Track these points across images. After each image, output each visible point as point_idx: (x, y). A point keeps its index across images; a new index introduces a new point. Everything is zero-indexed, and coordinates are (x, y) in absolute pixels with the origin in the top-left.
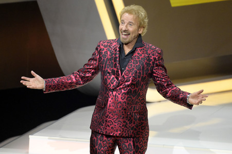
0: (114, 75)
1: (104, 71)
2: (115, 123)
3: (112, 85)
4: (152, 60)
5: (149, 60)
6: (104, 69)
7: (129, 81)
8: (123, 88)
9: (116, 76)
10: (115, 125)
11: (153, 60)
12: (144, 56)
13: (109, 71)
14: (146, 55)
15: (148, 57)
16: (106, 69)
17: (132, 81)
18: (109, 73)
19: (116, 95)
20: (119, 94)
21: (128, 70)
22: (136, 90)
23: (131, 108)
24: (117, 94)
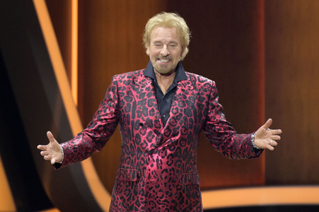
0: (151, 127)
1: (133, 121)
2: (160, 204)
3: (149, 144)
4: (204, 99)
5: (200, 99)
6: (131, 119)
7: (177, 135)
8: (169, 147)
9: (154, 128)
10: (159, 208)
11: (207, 100)
12: (193, 94)
13: (141, 121)
14: (195, 92)
15: (198, 94)
16: (136, 119)
17: (182, 134)
18: (141, 125)
19: (157, 159)
20: (163, 157)
21: (173, 118)
22: (187, 148)
23: (182, 179)
24: (160, 158)
